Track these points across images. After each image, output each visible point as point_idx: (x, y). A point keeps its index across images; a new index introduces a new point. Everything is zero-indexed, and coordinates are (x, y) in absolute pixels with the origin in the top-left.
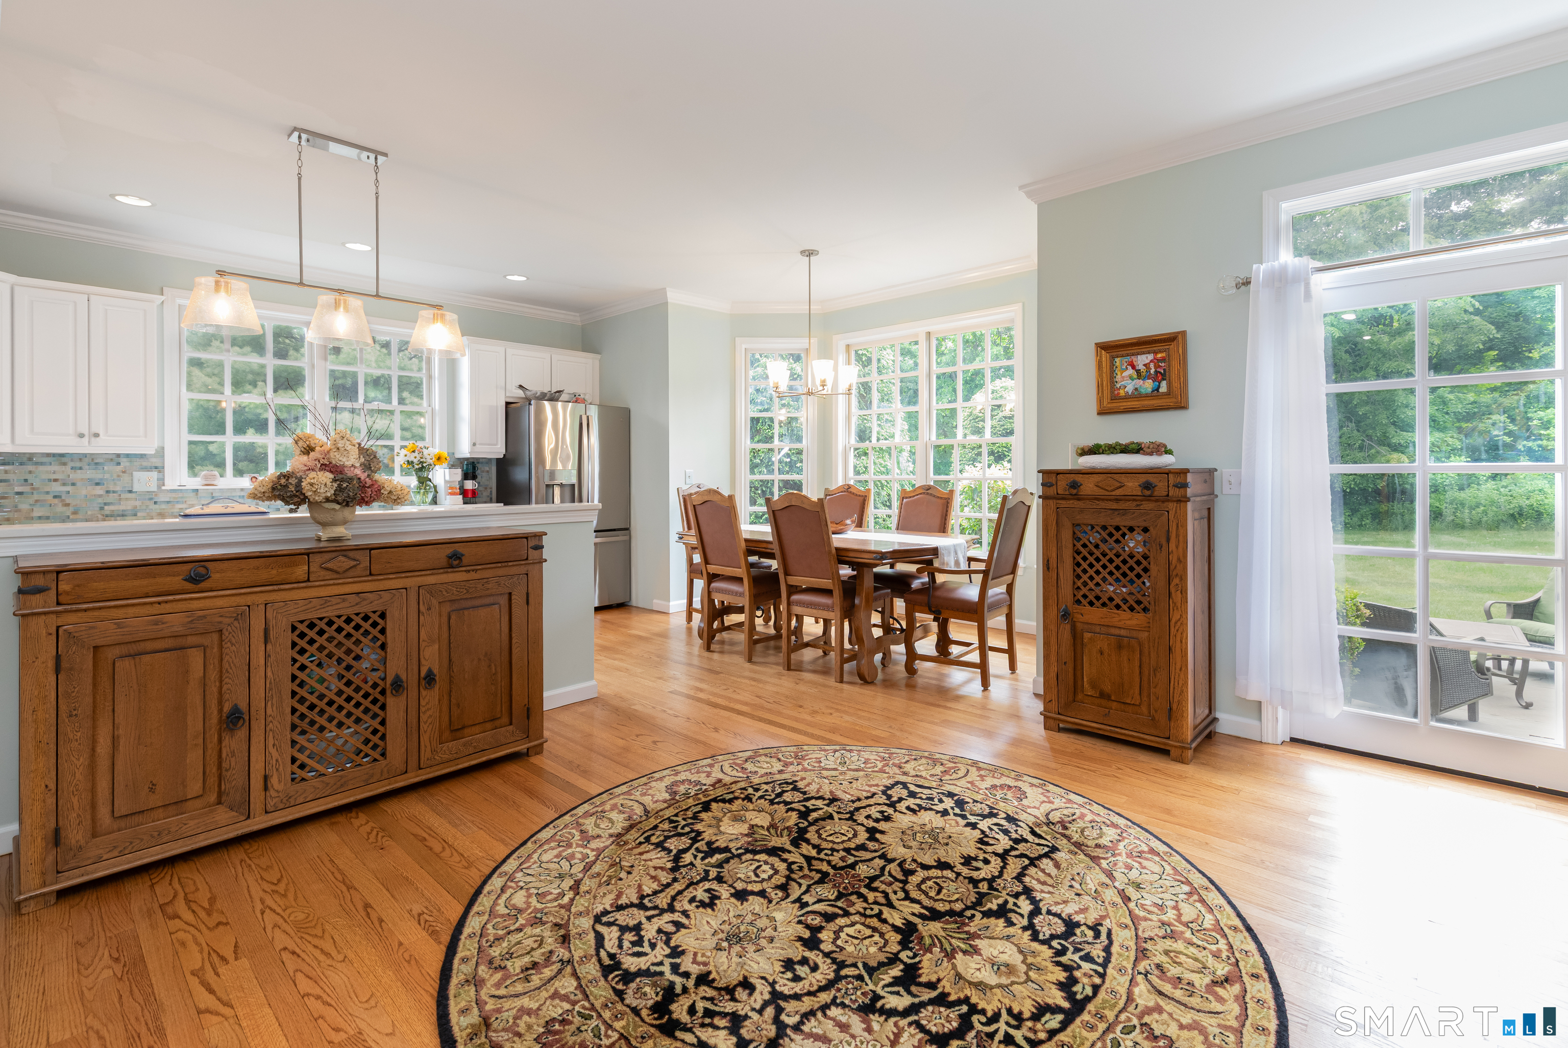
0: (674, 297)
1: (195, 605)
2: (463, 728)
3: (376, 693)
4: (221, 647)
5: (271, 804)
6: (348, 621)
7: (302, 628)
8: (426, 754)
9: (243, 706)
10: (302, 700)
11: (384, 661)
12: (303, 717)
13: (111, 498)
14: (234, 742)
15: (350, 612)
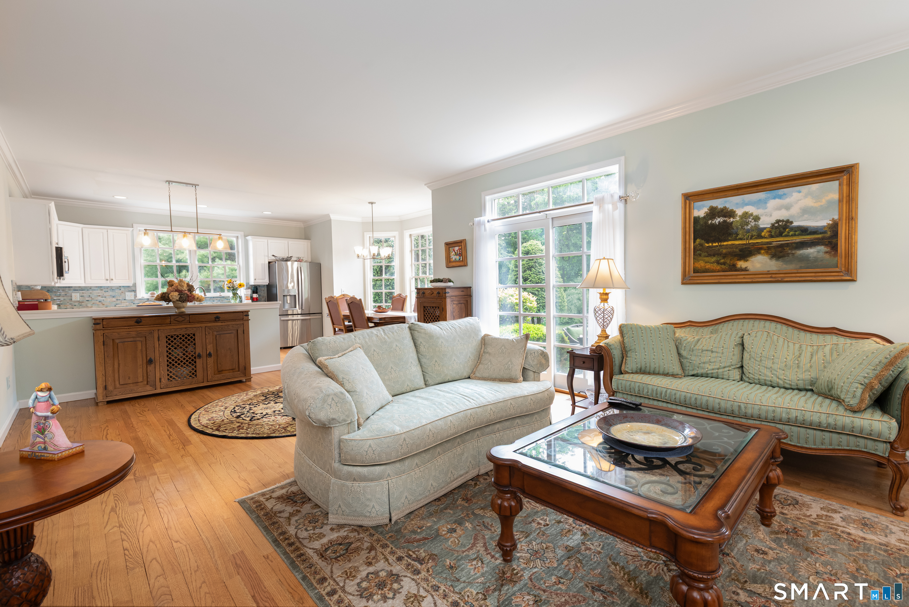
0: (333, 217)
1: (138, 329)
2: (222, 371)
3: (193, 358)
4: (146, 341)
5: (162, 386)
6: (183, 336)
7: (169, 337)
8: (210, 377)
9: (153, 358)
10: (170, 358)
11: (195, 348)
12: (170, 363)
13: (118, 302)
14: (151, 368)
15: (184, 333)
